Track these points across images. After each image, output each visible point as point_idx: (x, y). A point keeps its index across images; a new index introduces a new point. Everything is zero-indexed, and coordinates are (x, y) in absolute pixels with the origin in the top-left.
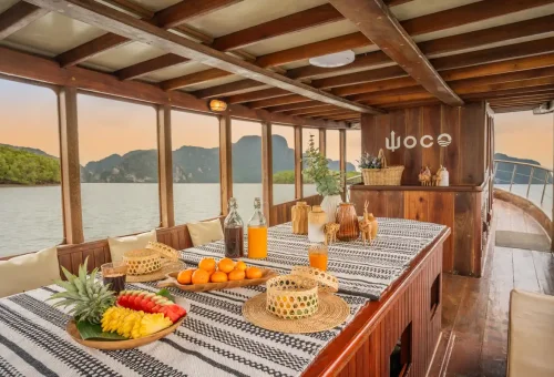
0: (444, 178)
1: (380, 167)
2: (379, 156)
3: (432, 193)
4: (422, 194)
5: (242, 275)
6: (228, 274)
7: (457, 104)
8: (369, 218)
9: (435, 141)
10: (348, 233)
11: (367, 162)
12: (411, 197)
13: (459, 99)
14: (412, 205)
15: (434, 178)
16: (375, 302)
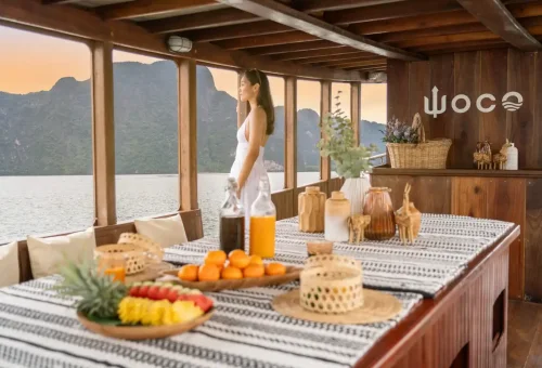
0: (511, 157)
1: (416, 142)
2: (414, 124)
3: (492, 180)
4: (477, 181)
5: (260, 271)
6: (243, 270)
7: (532, 49)
8: (410, 209)
9: (499, 102)
10: (380, 229)
11: (396, 133)
12: (462, 185)
13: (534, 41)
14: (464, 198)
15: (497, 157)
16: (429, 300)
